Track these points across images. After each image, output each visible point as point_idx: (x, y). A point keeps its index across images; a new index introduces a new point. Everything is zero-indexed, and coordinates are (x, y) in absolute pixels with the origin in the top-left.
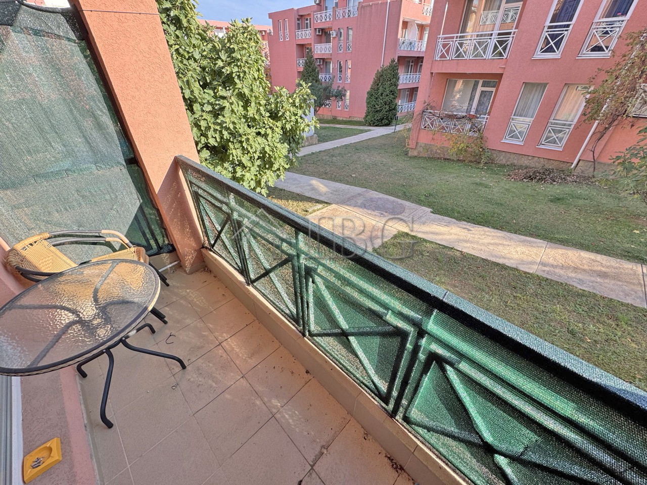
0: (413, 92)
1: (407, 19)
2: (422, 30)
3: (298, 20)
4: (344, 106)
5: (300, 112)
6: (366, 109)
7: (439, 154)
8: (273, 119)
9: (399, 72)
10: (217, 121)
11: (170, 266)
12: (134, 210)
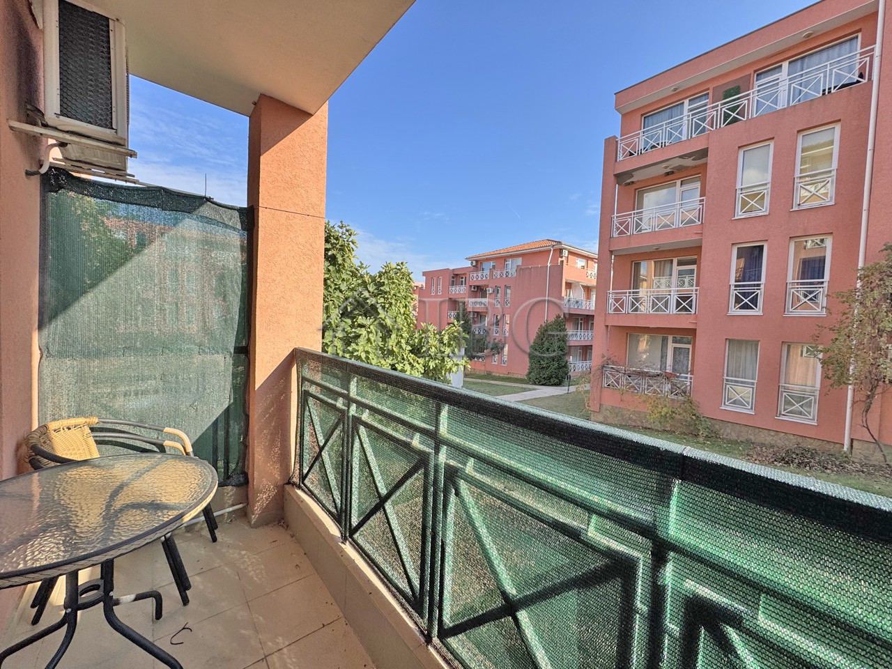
0: (586, 350)
1: (571, 279)
2: (588, 291)
3: (453, 278)
4: (501, 361)
5: (448, 350)
6: (529, 365)
7: (635, 421)
8: (416, 355)
9: (566, 327)
10: (349, 348)
11: (231, 509)
12: (218, 411)
